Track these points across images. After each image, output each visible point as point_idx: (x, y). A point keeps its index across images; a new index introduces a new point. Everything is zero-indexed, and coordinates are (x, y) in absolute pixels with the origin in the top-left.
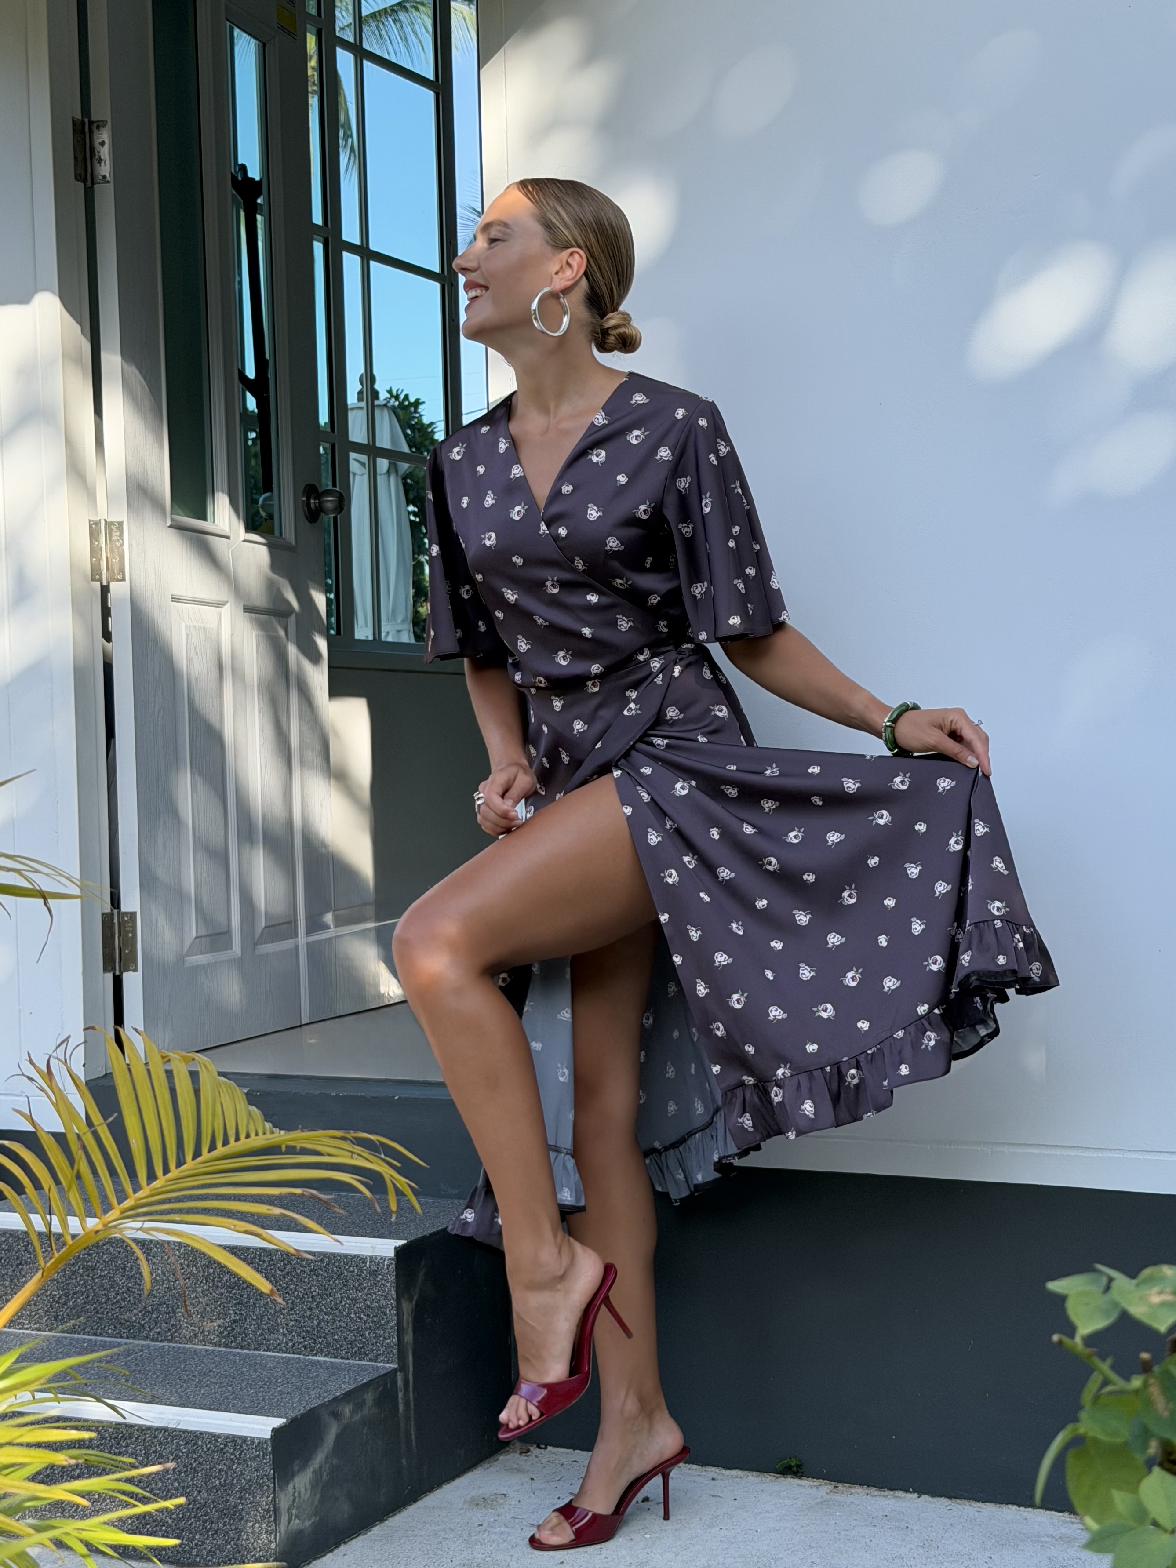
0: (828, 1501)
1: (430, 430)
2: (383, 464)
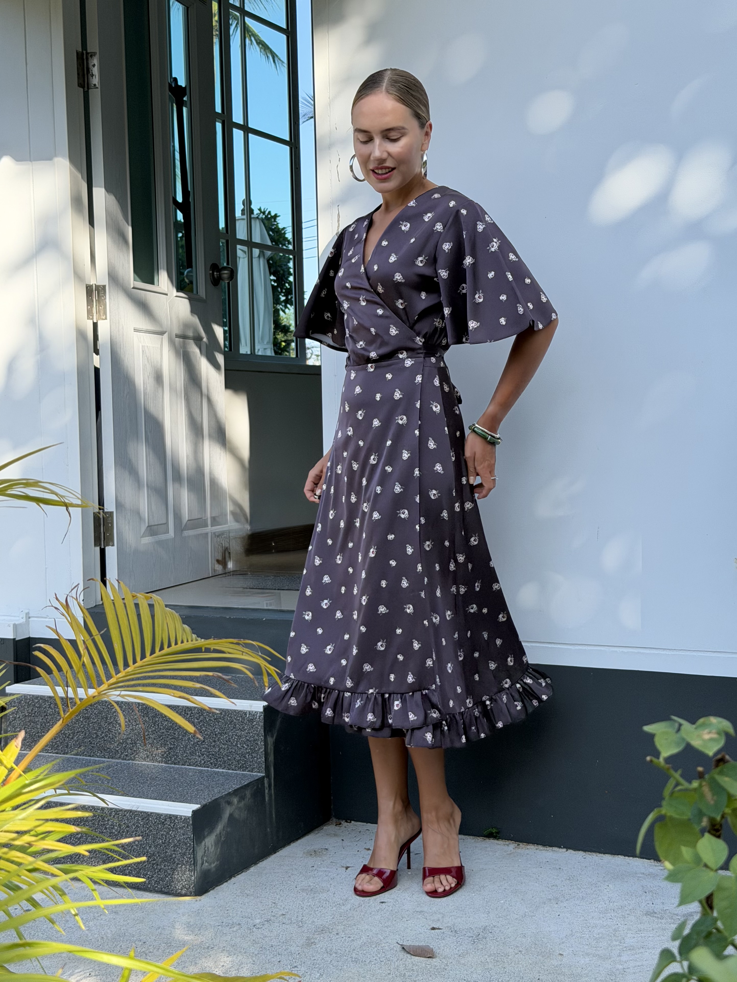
0: (514, 853)
1: (283, 232)
2: (256, 252)
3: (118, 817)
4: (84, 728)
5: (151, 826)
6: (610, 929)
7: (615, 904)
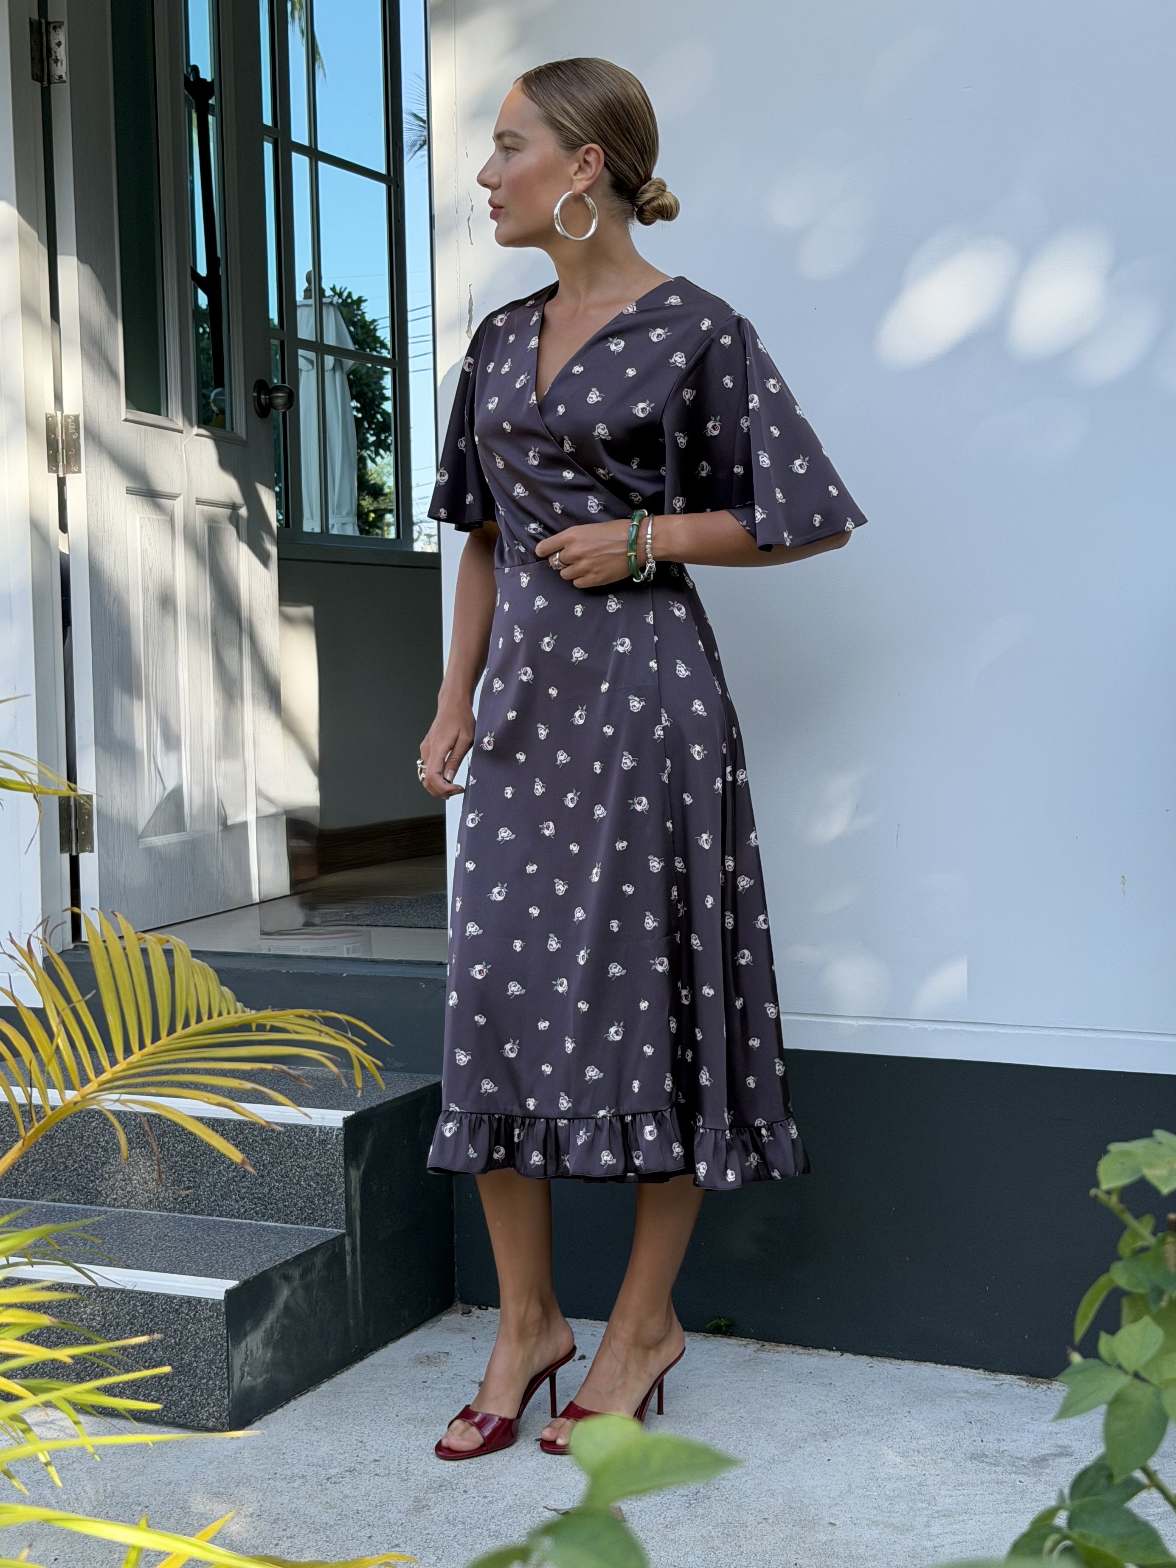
0: (756, 1359)
1: (372, 327)
2: (329, 360)
3: (102, 1301)
4: (44, 1155)
5: (156, 1316)
6: (912, 1482)
7: (921, 1441)
